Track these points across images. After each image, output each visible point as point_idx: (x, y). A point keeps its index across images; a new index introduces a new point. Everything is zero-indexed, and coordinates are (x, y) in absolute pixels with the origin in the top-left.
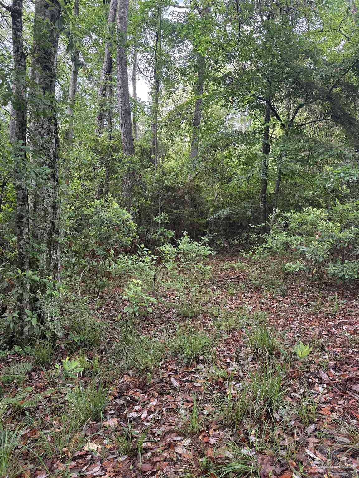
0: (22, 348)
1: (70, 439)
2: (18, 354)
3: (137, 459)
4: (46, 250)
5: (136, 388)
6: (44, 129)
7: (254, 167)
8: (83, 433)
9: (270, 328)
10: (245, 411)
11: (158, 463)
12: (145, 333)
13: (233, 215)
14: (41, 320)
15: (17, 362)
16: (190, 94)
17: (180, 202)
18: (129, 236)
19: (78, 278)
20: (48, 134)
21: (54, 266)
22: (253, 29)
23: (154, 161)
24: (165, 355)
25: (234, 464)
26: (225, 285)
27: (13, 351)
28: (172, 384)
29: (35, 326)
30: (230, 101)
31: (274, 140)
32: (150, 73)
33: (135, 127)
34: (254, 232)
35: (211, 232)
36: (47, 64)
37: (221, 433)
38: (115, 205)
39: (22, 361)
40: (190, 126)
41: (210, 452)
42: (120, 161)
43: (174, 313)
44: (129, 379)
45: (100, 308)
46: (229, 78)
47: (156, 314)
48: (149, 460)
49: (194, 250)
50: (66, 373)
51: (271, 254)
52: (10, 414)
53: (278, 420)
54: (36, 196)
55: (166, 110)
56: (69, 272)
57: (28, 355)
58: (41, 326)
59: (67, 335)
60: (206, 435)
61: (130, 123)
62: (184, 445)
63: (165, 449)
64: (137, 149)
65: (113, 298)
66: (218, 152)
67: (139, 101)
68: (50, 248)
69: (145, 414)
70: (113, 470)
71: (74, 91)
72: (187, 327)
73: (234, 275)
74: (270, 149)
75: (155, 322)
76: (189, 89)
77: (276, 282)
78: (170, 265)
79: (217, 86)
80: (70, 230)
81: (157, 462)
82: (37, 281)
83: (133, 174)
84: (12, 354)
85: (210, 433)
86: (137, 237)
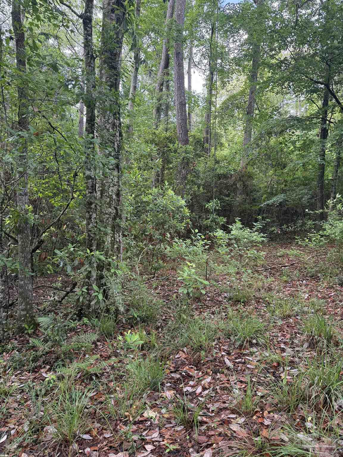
0: (89, 320)
1: (131, 405)
2: (86, 325)
3: (192, 431)
4: (111, 234)
5: (190, 365)
6: (109, 123)
7: (311, 152)
8: (143, 401)
9: (327, 317)
10: (301, 397)
11: (213, 437)
12: (198, 313)
13: (287, 202)
14: (106, 295)
15: (85, 332)
16: (244, 83)
17: (232, 189)
18: (183, 222)
19: (136, 259)
20: (113, 128)
21: (117, 248)
22: (312, 11)
23: (207, 151)
24: (218, 336)
25: (290, 448)
26: (278, 272)
27: (82, 322)
28: (225, 364)
29: (101, 301)
30: (286, 87)
31: (332, 125)
32: (205, 66)
33: (189, 118)
34: (310, 219)
35: (263, 219)
36: (113, 64)
37: (276, 416)
38: (171, 192)
39: (89, 331)
40: (243, 114)
41: (265, 433)
42: (175, 151)
43: (225, 297)
44: (184, 356)
45: (156, 288)
46: (285, 64)
47: (208, 297)
48: (205, 433)
49: (246, 236)
50: (128, 345)
51: (329, 242)
52: (80, 377)
53: (337, 410)
54: (103, 185)
55: (220, 100)
56: (129, 254)
57: (94, 326)
58: (106, 301)
59: (128, 310)
60: (261, 416)
61: (186, 115)
62: (239, 423)
63: (220, 424)
64: (191, 139)
65: (168, 279)
66: (272, 139)
67: (194, 93)
68: (114, 232)
69: (199, 390)
70: (170, 437)
71: (135, 88)
72: (239, 311)
73: (288, 263)
74: (328, 134)
75: (207, 304)
76: (243, 78)
77: (334, 270)
78: (223, 250)
79: (272, 73)
80: (130, 216)
81: (212, 435)
82: (103, 261)
83: (187, 164)
84: (81, 324)
85: (265, 414)
86: (190, 223)
